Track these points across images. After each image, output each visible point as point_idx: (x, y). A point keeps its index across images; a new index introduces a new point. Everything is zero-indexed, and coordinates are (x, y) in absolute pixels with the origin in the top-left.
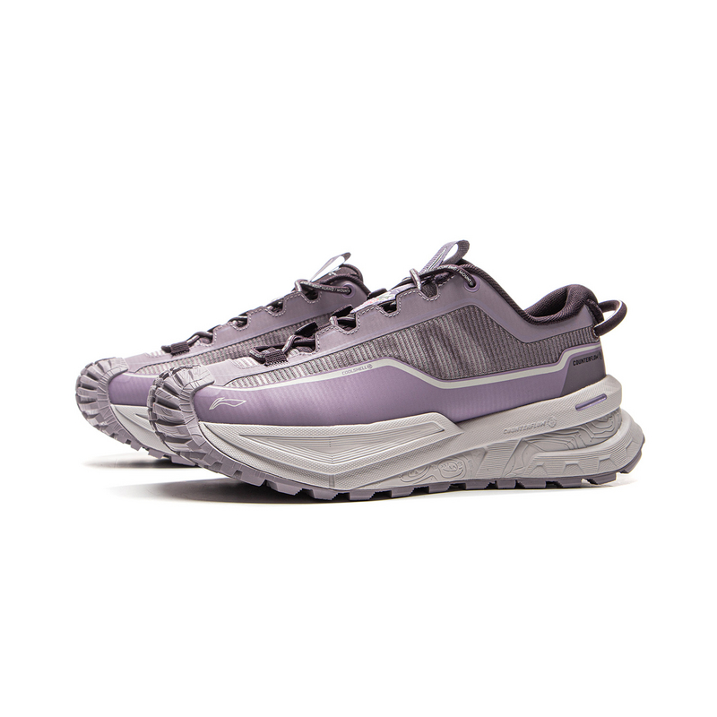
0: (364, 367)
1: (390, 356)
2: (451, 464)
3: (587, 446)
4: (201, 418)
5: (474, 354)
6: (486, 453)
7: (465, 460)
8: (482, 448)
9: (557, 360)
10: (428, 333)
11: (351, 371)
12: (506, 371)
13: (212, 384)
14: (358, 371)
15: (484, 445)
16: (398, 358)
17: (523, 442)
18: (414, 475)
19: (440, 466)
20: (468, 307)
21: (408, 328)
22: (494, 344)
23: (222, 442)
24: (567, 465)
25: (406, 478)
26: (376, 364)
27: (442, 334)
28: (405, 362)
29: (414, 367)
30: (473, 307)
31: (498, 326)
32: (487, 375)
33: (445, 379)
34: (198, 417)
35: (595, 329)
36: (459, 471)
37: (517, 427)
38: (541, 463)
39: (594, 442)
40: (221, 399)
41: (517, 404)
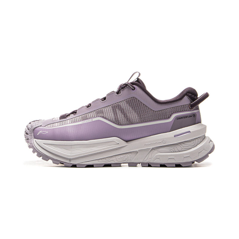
0: (90, 120)
1: (100, 116)
2: (122, 156)
3: (180, 151)
4: (35, 138)
5: (133, 115)
6: (138, 153)
7: (128, 155)
8: (137, 151)
9: (169, 118)
10: (116, 107)
11: (85, 122)
12: (146, 122)
13: (40, 126)
14: (88, 122)
15: (137, 150)
16: (103, 117)
17: (153, 149)
18: (104, 159)
19: (116, 157)
20: (132, 98)
21: (108, 106)
22: (141, 111)
23: (39, 146)
24: (169, 158)
25: (100, 161)
26: (94, 119)
27: (121, 108)
28: (105, 118)
29: (109, 120)
30: (134, 97)
31: (144, 104)
32: (137, 123)
33: (121, 125)
34: (34, 137)
35: (191, 105)
36: (125, 159)
37: (150, 143)
38: (158, 157)
39: (183, 149)
40: (41, 131)
41: (151, 134)
